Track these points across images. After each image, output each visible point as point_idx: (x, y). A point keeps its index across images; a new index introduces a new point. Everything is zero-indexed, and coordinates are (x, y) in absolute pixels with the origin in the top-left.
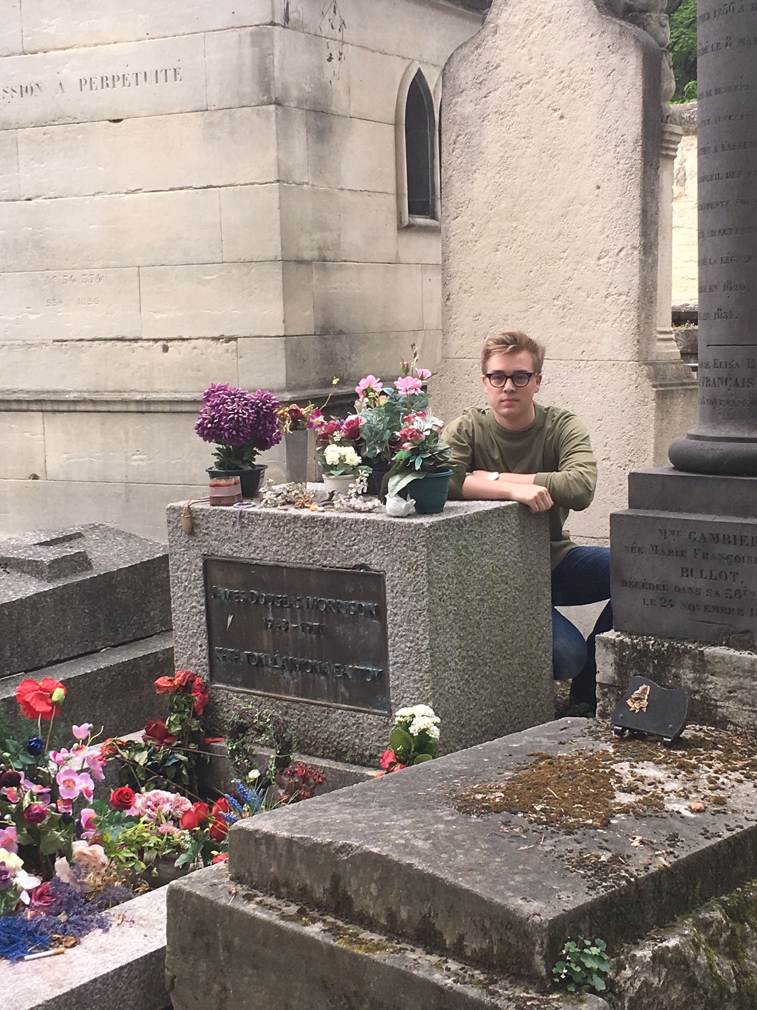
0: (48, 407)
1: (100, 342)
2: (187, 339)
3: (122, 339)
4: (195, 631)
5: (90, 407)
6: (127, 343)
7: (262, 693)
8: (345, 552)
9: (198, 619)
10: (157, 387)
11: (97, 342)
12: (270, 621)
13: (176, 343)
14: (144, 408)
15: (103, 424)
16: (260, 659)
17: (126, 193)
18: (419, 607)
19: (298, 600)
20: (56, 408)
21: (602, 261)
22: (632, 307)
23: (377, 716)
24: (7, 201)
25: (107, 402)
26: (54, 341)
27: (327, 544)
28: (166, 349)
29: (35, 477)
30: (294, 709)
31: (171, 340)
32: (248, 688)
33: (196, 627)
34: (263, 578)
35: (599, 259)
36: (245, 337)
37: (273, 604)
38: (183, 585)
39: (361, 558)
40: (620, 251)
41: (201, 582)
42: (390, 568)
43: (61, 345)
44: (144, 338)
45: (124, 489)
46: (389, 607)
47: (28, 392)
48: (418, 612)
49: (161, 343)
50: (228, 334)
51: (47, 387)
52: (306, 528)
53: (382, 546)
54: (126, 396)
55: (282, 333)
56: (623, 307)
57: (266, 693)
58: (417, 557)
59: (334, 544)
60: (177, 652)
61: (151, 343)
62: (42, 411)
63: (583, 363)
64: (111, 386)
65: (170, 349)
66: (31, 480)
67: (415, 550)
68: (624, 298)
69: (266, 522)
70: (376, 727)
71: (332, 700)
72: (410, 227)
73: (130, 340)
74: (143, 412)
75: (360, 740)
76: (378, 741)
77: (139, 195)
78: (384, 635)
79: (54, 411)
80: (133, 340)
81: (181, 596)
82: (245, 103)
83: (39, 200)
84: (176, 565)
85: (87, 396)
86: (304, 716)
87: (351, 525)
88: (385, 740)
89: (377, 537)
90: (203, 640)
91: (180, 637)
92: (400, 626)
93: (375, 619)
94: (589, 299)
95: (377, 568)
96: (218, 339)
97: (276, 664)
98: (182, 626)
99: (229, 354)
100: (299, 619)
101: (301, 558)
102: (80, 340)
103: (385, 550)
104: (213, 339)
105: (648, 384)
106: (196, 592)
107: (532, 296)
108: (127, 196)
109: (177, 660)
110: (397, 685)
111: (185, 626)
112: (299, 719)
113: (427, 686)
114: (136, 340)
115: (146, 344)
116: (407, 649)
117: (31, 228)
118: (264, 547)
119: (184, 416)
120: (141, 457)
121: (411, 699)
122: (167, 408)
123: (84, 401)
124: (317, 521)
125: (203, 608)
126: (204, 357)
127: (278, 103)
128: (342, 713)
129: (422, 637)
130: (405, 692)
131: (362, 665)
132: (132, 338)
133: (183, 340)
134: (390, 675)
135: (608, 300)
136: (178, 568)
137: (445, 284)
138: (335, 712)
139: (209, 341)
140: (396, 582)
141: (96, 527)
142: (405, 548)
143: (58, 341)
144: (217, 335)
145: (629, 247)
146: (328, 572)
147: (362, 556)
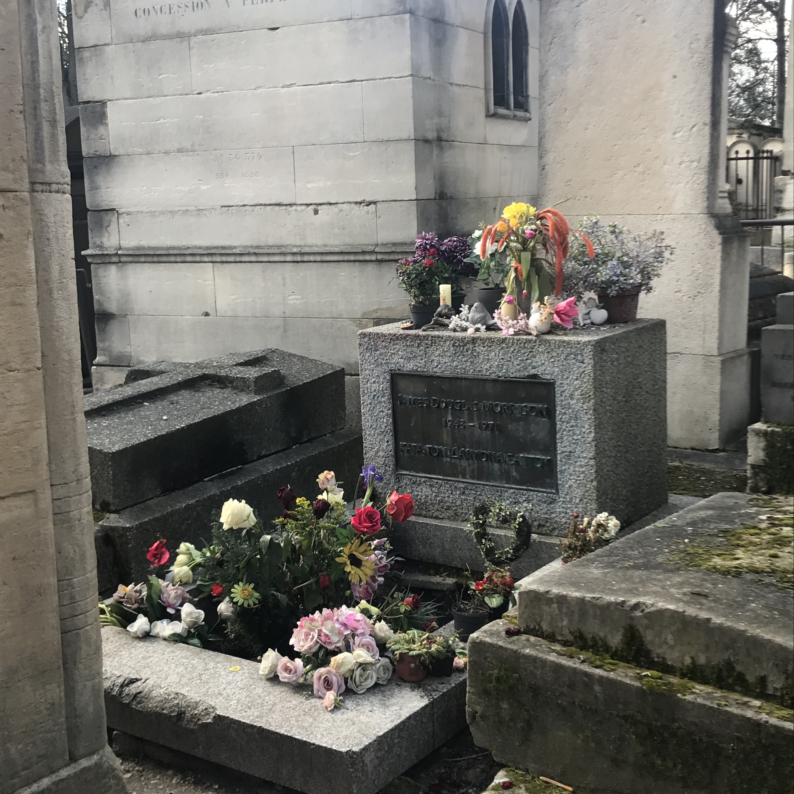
0: (218, 259)
1: (261, 207)
2: (334, 204)
3: (279, 205)
4: (383, 430)
5: (253, 258)
6: (284, 207)
7: (441, 477)
8: (518, 365)
9: (385, 421)
10: (309, 242)
11: (258, 207)
12: (449, 421)
13: (325, 207)
14: (299, 258)
15: (264, 272)
16: (440, 450)
17: (282, 87)
18: (585, 408)
19: (475, 404)
20: (224, 259)
21: (677, 135)
22: (702, 171)
23: (545, 494)
24: (181, 95)
25: (268, 254)
26: (222, 207)
27: (502, 359)
28: (316, 212)
29: (207, 314)
30: (471, 490)
31: (321, 204)
32: (430, 474)
33: (383, 427)
34: (443, 387)
35: (675, 133)
36: (383, 201)
37: (453, 408)
38: (372, 394)
39: (533, 370)
40: (694, 126)
41: (389, 391)
42: (560, 377)
43: (228, 210)
44: (298, 203)
45: (282, 323)
46: (558, 408)
47: (200, 248)
48: (585, 411)
49: (311, 207)
50: (368, 199)
51: (216, 244)
52: (484, 347)
53: (553, 360)
54: (284, 250)
55: (414, 197)
56: (694, 172)
57: (445, 478)
58: (585, 367)
59: (509, 359)
60: (365, 447)
61: (304, 207)
62: (213, 262)
63: (659, 217)
64: (271, 242)
65: (320, 212)
66: (203, 317)
67: (583, 362)
68: (695, 164)
69: (448, 343)
70: (545, 502)
71: (504, 482)
72: (494, 115)
73: (286, 205)
74: (297, 262)
75: (530, 513)
76: (546, 513)
77: (294, 88)
78: (553, 431)
79: (222, 262)
80: (289, 205)
81: (370, 403)
82: (384, 12)
83: (209, 94)
84: (365, 379)
85: (252, 251)
86: (480, 495)
87: (525, 343)
88: (553, 513)
89: (548, 352)
90: (389, 437)
91: (369, 435)
92: (568, 423)
93: (544, 417)
94: (665, 166)
95: (549, 377)
96: (361, 203)
97: (455, 455)
98: (371, 426)
99: (370, 215)
100: (475, 419)
101: (479, 371)
102: (244, 206)
103: (556, 363)
104: (356, 203)
105: (715, 233)
106: (383, 399)
107: (616, 165)
108: (284, 90)
109: (366, 454)
110: (565, 470)
111: (374, 426)
112: (475, 498)
113: (591, 470)
114: (291, 205)
115: (299, 208)
116: (574, 441)
117: (201, 117)
118: (445, 363)
119: (332, 264)
120: (297, 297)
121: (577, 480)
122: (318, 258)
123: (249, 254)
124: (494, 341)
125: (390, 411)
126: (349, 217)
127: (411, 12)
128: (514, 492)
129: (588, 431)
130: (571, 475)
131: (532, 454)
132: (288, 203)
133: (331, 204)
134: (558, 462)
135: (683, 166)
136: (367, 382)
137: (541, 157)
138: (507, 491)
139: (352, 205)
140: (565, 388)
141: (273, 352)
142: (574, 361)
143: (225, 206)
144: (359, 200)
145: (701, 124)
146: (502, 381)
147: (534, 368)
